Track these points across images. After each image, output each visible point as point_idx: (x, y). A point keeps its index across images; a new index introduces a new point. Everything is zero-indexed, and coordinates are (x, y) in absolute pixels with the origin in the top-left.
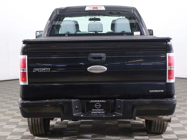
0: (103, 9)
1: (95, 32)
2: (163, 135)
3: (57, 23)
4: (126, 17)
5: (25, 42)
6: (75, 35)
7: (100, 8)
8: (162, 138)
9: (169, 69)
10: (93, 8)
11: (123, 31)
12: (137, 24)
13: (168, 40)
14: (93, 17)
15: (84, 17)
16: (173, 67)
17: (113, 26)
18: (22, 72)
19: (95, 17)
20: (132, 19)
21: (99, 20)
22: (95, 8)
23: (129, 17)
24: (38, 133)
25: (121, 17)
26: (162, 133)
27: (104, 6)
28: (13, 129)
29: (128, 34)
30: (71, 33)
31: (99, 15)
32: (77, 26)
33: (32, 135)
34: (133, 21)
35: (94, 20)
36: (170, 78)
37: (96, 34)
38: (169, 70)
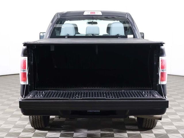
0: (100, 14)
1: (93, 34)
2: (153, 130)
3: (58, 26)
4: (121, 22)
5: (25, 44)
6: (74, 37)
7: (97, 13)
8: (152, 133)
9: (162, 71)
10: (91, 13)
11: (118, 34)
12: (130, 28)
13: (162, 44)
14: (91, 21)
15: (82, 21)
16: (166, 70)
17: (108, 29)
18: (23, 73)
19: (93, 20)
20: (126, 23)
21: (96, 23)
22: (93, 13)
23: (123, 22)
24: (38, 127)
25: (116, 21)
26: (152, 128)
27: (101, 11)
28: (16, 122)
29: (122, 37)
30: (70, 35)
31: (96, 19)
32: (76, 29)
33: (33, 128)
34: (127, 25)
35: (91, 24)
36: (162, 80)
37: (93, 36)
38: (161, 73)
